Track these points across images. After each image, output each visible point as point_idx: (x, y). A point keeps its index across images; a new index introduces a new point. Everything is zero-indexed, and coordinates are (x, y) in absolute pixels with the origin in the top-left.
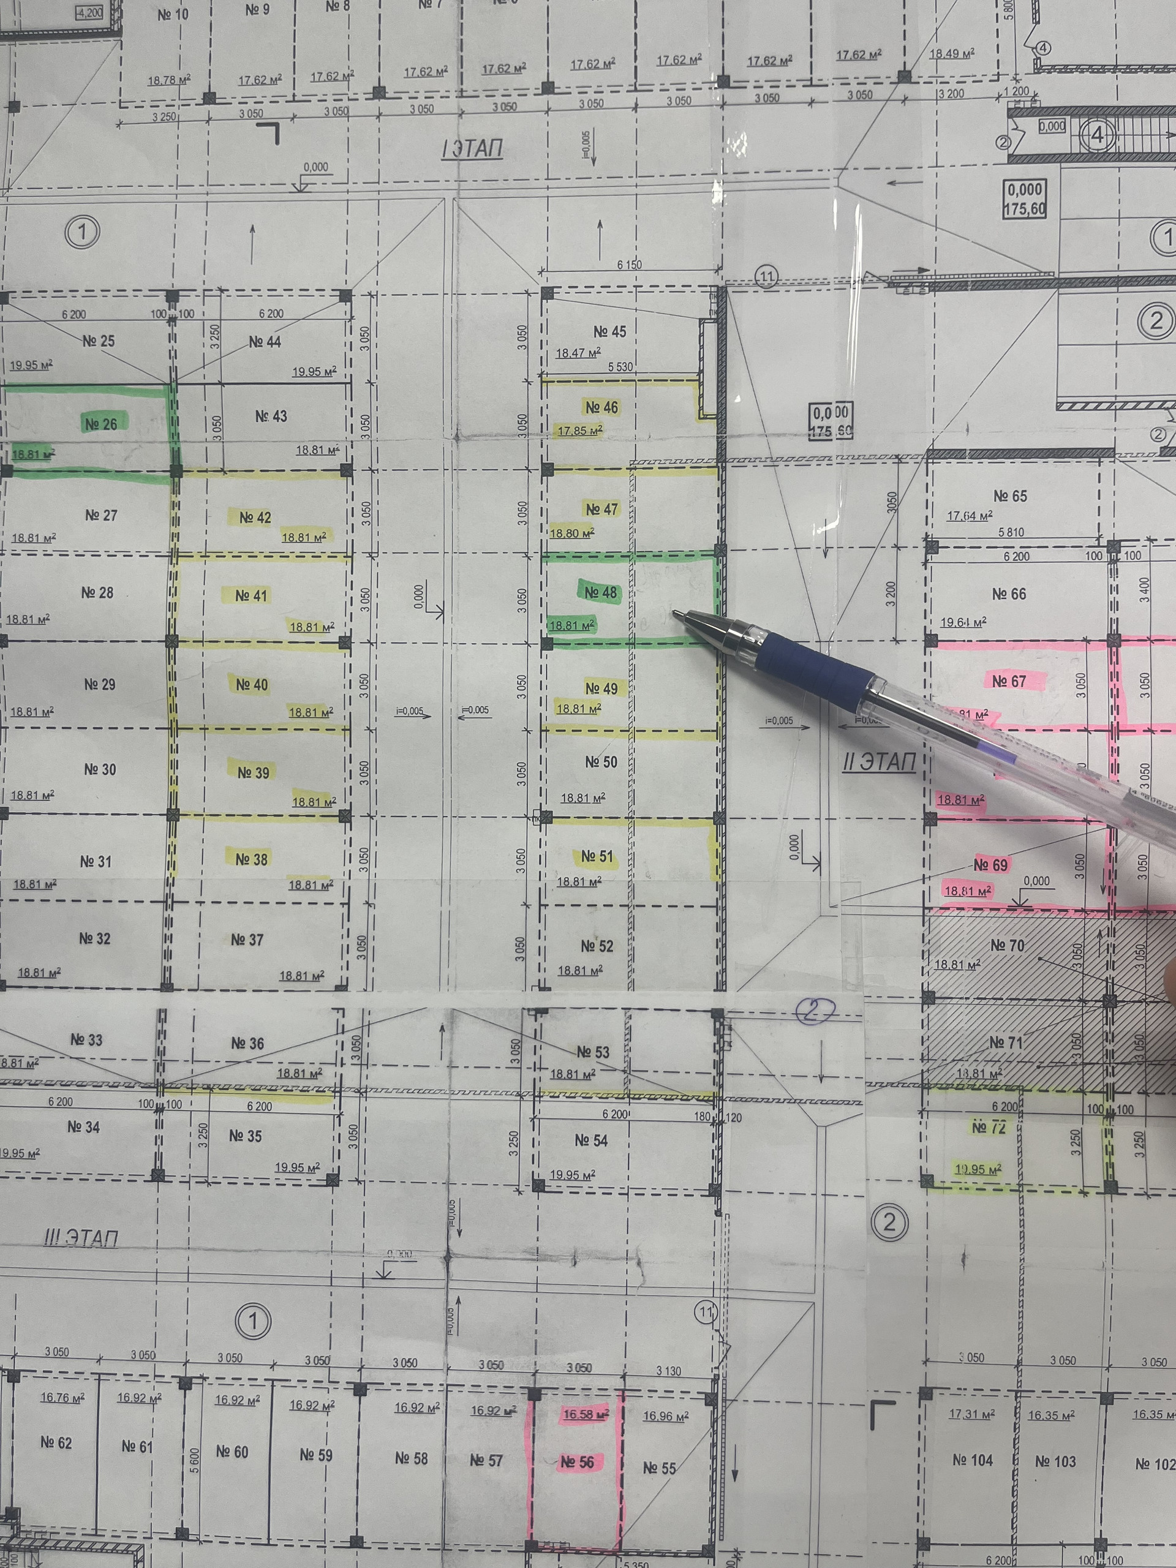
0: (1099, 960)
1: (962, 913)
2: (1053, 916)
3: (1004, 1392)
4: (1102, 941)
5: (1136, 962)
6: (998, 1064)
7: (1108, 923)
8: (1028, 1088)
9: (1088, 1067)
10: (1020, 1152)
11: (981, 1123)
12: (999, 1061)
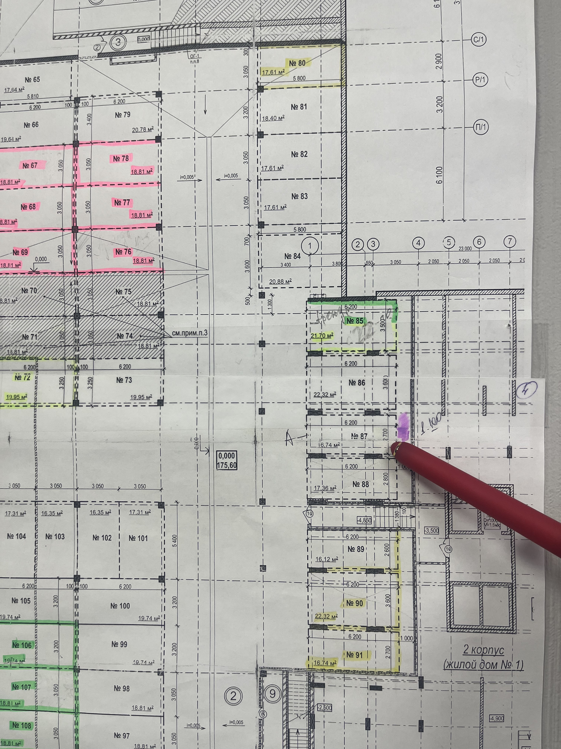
0: (71, 296)
1: (8, 276)
2: (49, 276)
3: (29, 502)
4: (72, 287)
5: (88, 297)
6: (26, 347)
7: (74, 278)
8: (40, 358)
9: (67, 347)
10: (36, 388)
11: (19, 375)
12: (26, 346)
